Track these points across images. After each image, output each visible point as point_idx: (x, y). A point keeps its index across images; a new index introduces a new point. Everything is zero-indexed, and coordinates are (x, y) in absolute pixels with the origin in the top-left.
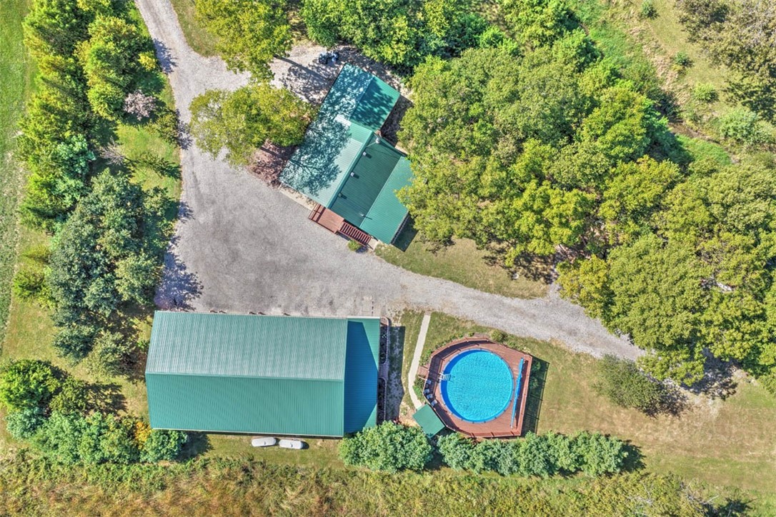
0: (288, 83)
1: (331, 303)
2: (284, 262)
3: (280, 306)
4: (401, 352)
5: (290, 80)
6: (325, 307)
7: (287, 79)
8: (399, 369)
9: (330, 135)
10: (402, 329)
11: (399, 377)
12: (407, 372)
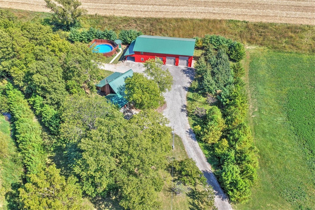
1: (139, 66)
4: (121, 57)
6: (141, 65)
10: (119, 60)
11: (124, 53)
12: (121, 53)
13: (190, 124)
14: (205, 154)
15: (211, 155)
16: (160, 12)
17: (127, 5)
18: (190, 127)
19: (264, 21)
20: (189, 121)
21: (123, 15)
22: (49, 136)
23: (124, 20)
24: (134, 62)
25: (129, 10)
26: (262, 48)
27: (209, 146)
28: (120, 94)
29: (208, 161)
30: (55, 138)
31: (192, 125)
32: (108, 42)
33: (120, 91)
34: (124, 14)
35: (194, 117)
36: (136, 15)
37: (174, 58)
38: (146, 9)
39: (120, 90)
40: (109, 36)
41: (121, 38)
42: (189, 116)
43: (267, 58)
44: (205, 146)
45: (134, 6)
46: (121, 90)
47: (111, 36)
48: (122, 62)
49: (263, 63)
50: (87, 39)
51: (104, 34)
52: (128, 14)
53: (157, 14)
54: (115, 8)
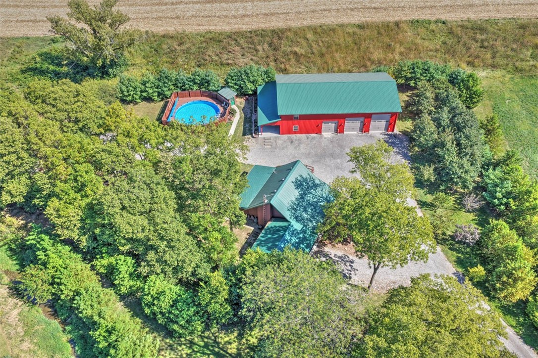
0: (349, 268)
1: (292, 142)
2: (327, 159)
3: (325, 138)
4: (244, 125)
5: (348, 270)
6: (296, 140)
7: (351, 271)
8: (245, 119)
9: (306, 215)
10: (244, 134)
11: (246, 116)
12: (240, 118)
13: (451, 262)
14: (512, 326)
15: (522, 325)
16: (273, 14)
17: (199, 5)
18: (454, 269)
19: (472, 15)
20: (446, 254)
21: (203, 29)
22: (168, 341)
23: (211, 39)
24: (280, 135)
25: (209, 17)
26: (498, 73)
27: (509, 306)
28: (297, 221)
29: (525, 342)
30: (185, 344)
31: (455, 262)
32: (203, 94)
33: (294, 214)
34: (203, 25)
35: (451, 244)
36: (228, 27)
37: (362, 119)
38: (241, 12)
39: (293, 212)
40: (204, 83)
41: (232, 85)
42: (440, 242)
43: (517, 93)
44: (502, 307)
45: (214, 5)
46: (295, 210)
47: (208, 82)
48: (253, 137)
49: (515, 104)
50: (156, 94)
51: (193, 80)
52: (210, 25)
53: (268, 19)
54: (178, 14)
